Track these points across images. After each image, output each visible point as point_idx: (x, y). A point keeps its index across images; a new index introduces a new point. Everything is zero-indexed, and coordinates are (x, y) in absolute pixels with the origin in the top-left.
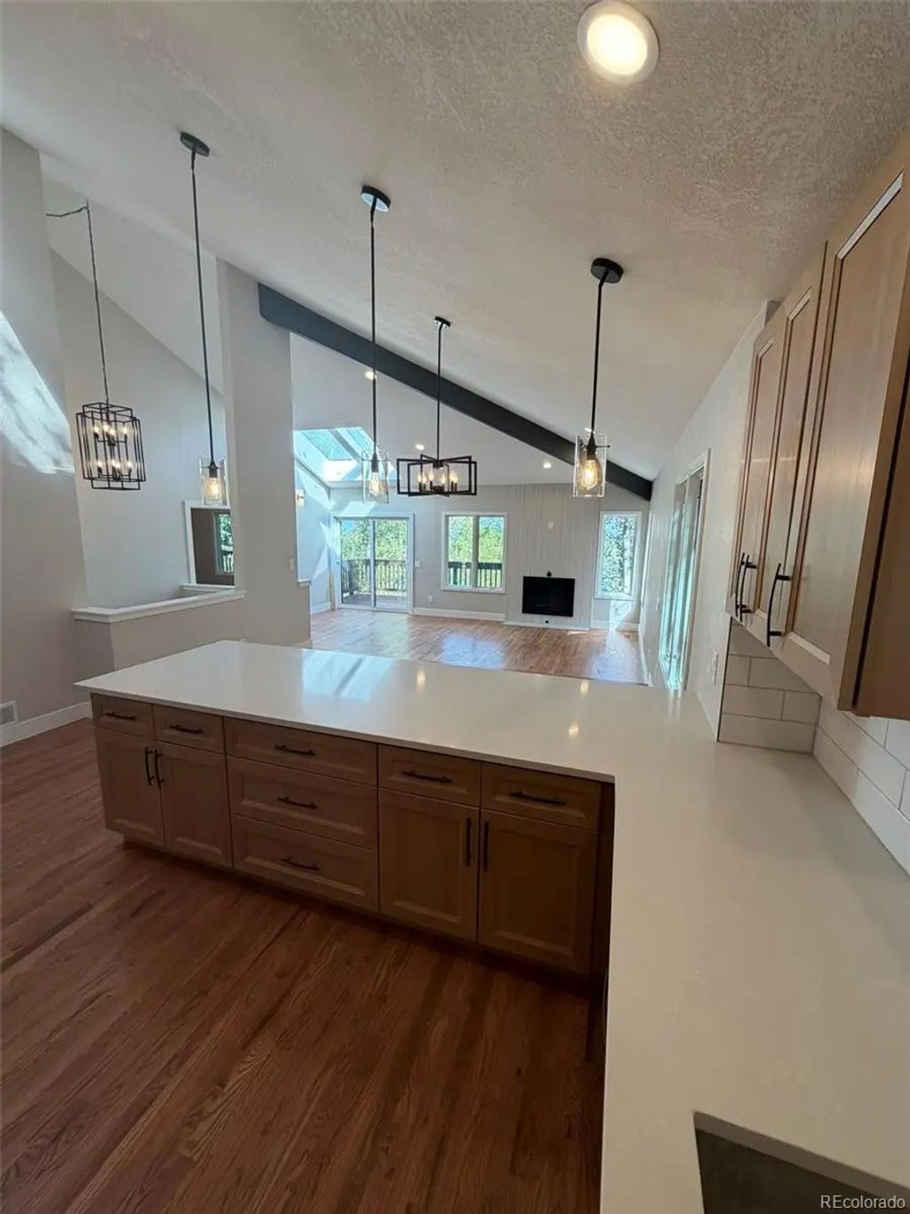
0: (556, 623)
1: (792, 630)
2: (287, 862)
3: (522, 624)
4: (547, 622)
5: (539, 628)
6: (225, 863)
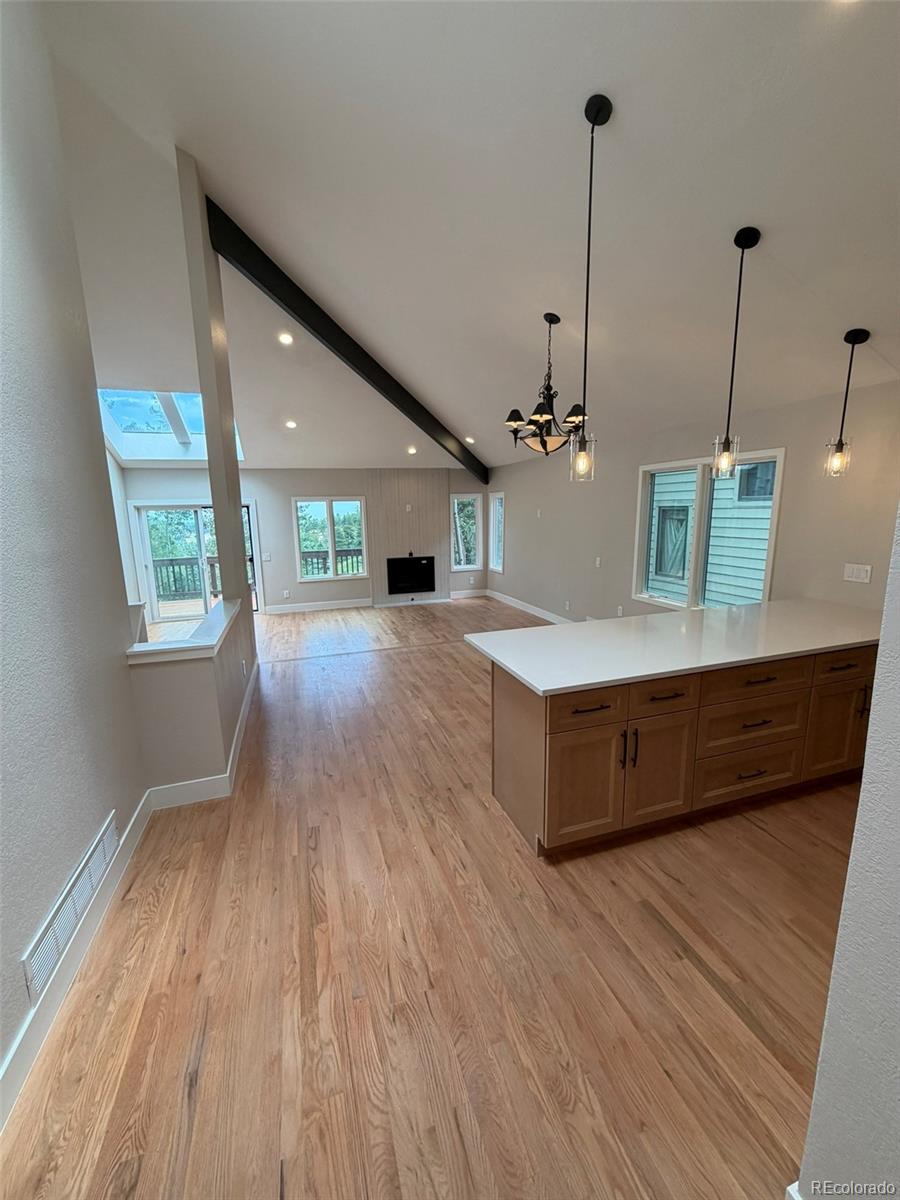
0: (422, 599)
3: (389, 605)
4: (413, 599)
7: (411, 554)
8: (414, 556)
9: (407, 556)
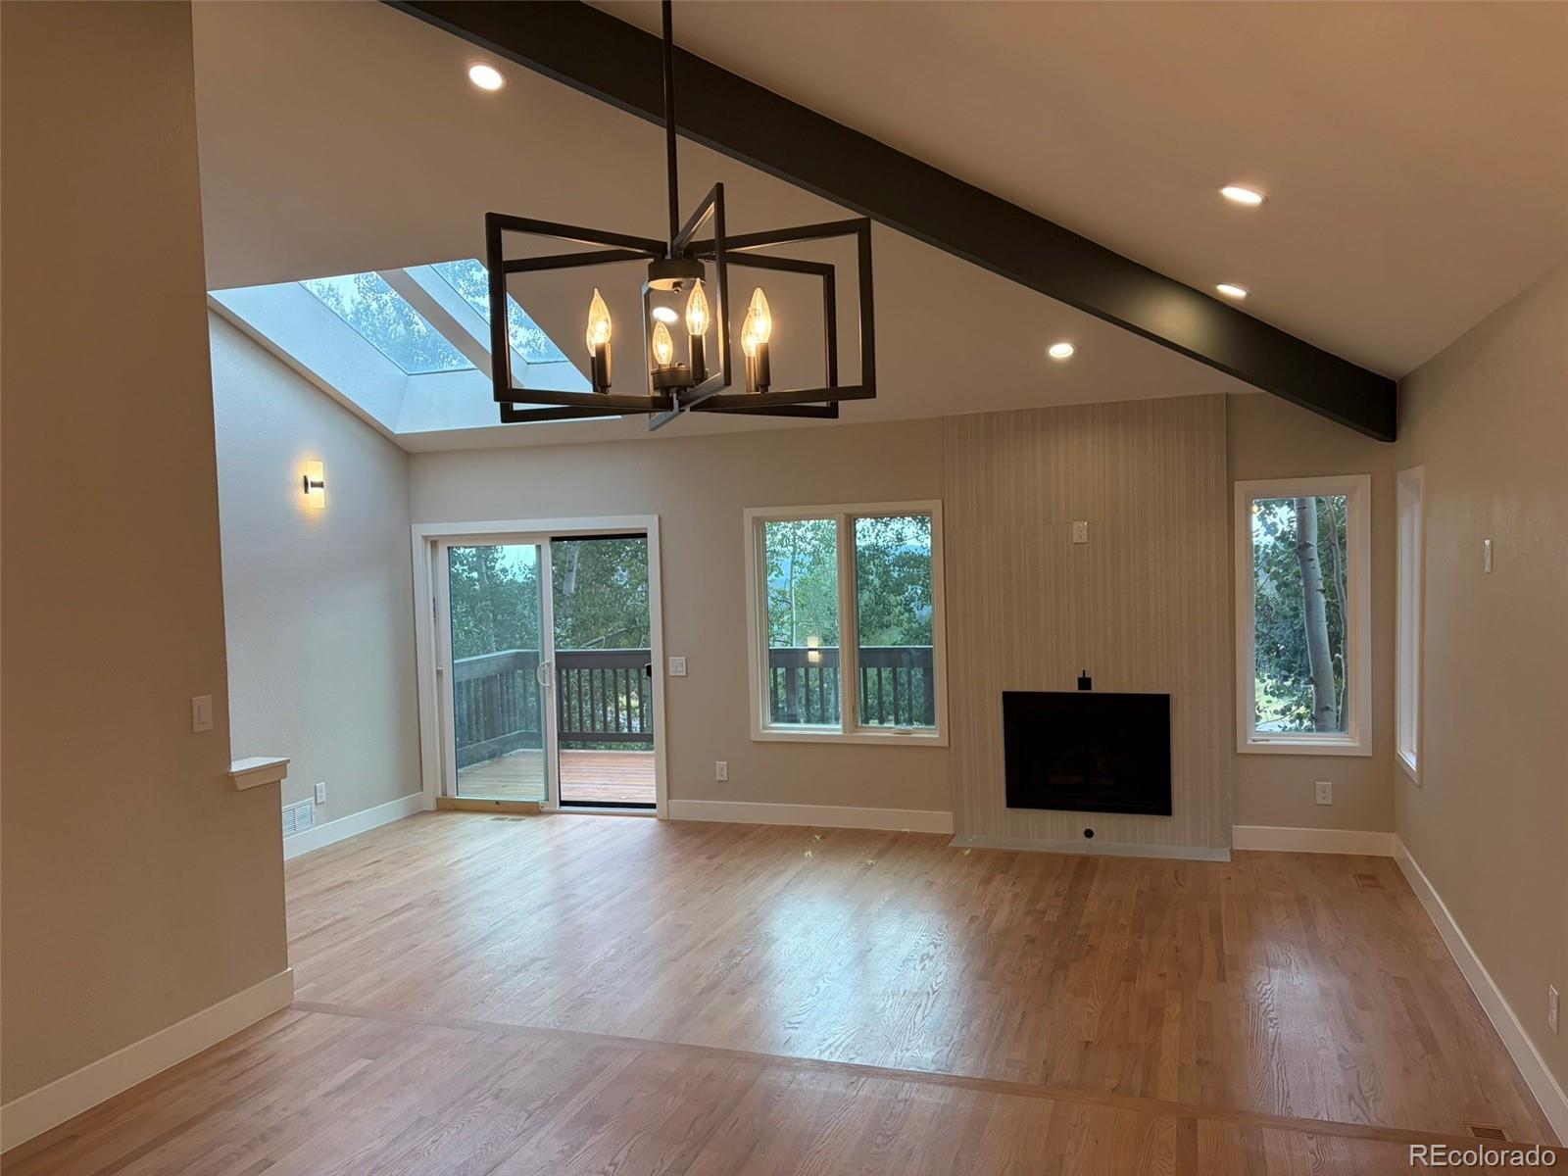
4: (1089, 834)
7: (1085, 682)
8: (1097, 688)
9: (1074, 688)
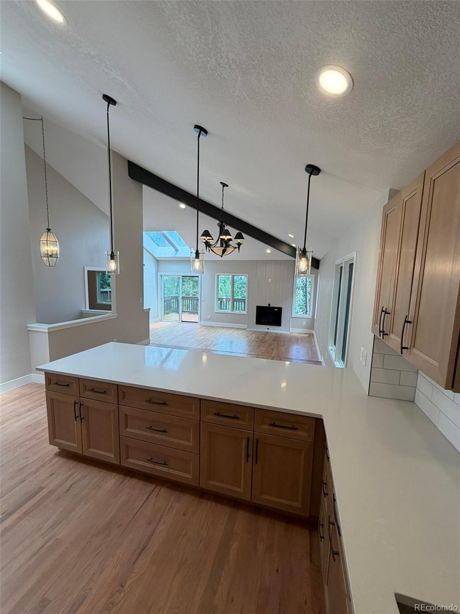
0: (273, 330)
1: (414, 347)
2: (150, 461)
3: (255, 330)
4: (268, 329)
5: (264, 332)
6: (116, 462)
8: (271, 306)
9: (267, 306)
